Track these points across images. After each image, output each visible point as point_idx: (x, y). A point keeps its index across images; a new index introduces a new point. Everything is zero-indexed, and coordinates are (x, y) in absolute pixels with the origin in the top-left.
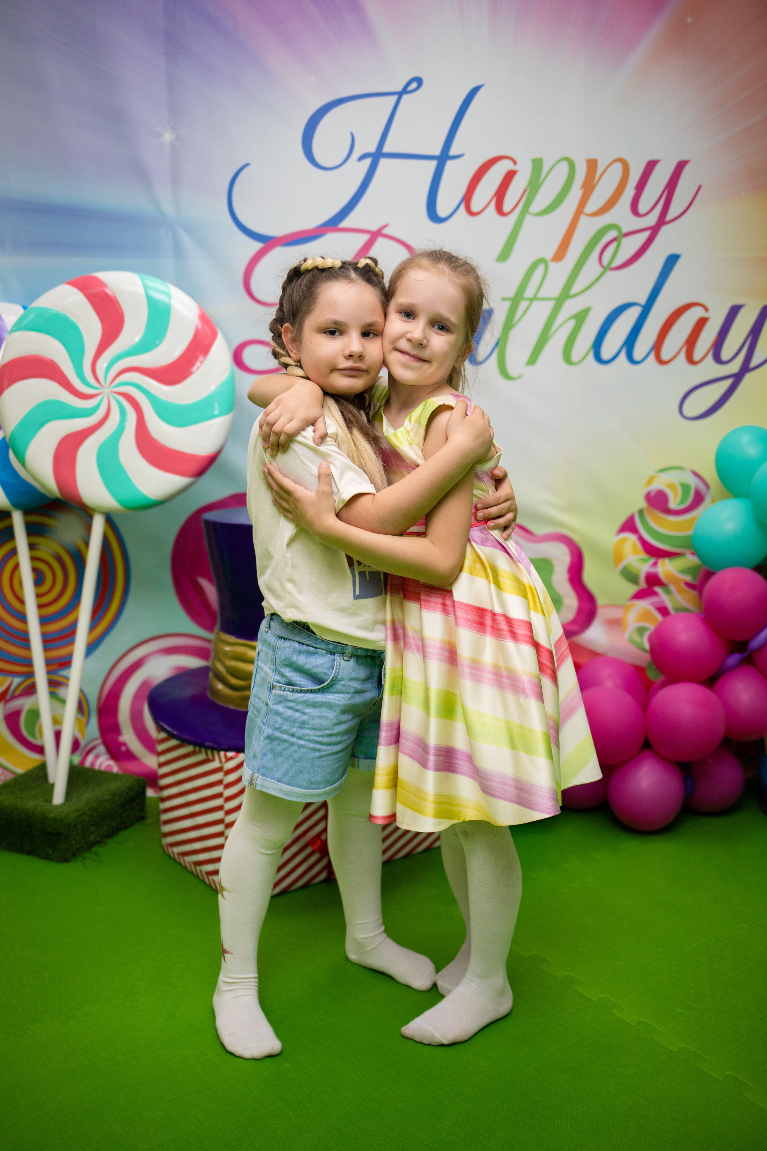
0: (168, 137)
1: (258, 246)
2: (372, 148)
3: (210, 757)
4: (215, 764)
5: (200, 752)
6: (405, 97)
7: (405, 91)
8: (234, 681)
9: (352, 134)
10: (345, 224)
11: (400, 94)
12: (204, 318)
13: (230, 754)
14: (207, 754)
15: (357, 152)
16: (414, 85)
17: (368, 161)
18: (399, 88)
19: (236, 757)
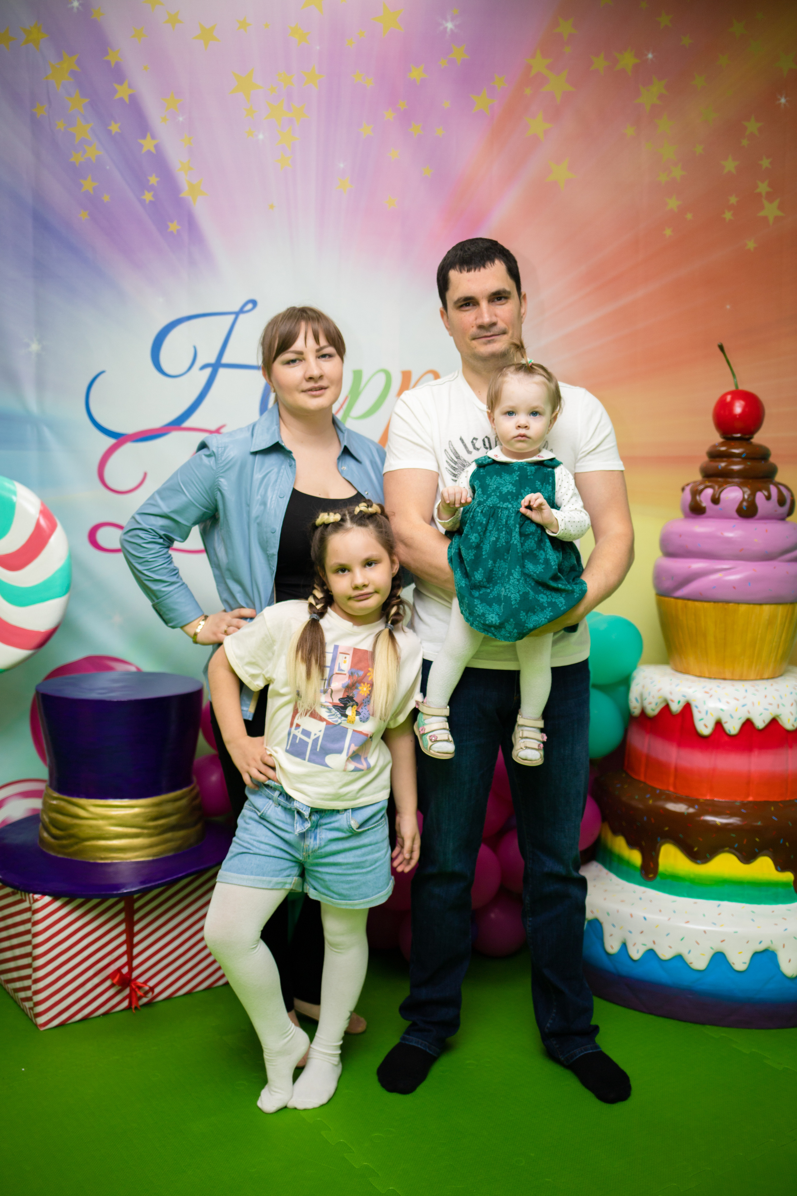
0: (35, 347)
1: (111, 441)
2: (212, 360)
3: (24, 898)
4: (26, 905)
5: (17, 893)
6: (242, 317)
7: (241, 311)
8: (55, 831)
9: (195, 348)
10: (187, 424)
11: (237, 314)
12: (45, 512)
13: (37, 896)
14: (21, 895)
15: (199, 363)
16: (250, 306)
17: (208, 371)
18: (236, 309)
19: (41, 898)
